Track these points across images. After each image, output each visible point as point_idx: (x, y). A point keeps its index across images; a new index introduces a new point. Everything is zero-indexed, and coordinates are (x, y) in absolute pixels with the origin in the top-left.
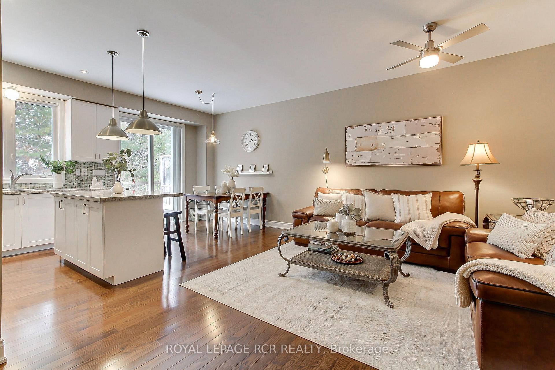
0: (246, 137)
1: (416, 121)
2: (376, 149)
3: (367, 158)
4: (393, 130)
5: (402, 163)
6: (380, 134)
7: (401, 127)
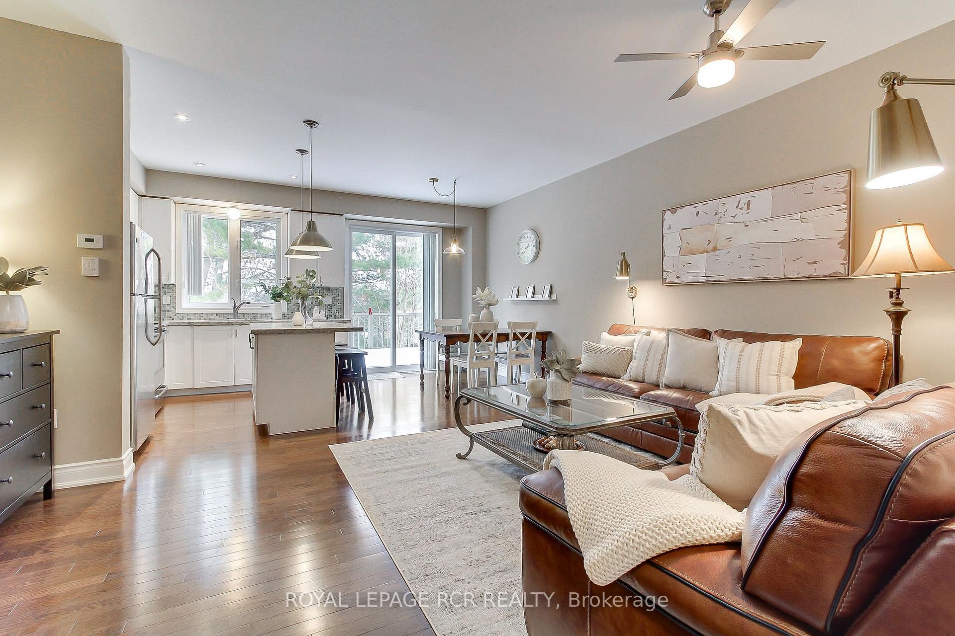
0: (523, 240)
1: (794, 185)
2: (715, 249)
3: (700, 267)
4: (748, 209)
5: (765, 276)
6: (724, 219)
7: (763, 201)
